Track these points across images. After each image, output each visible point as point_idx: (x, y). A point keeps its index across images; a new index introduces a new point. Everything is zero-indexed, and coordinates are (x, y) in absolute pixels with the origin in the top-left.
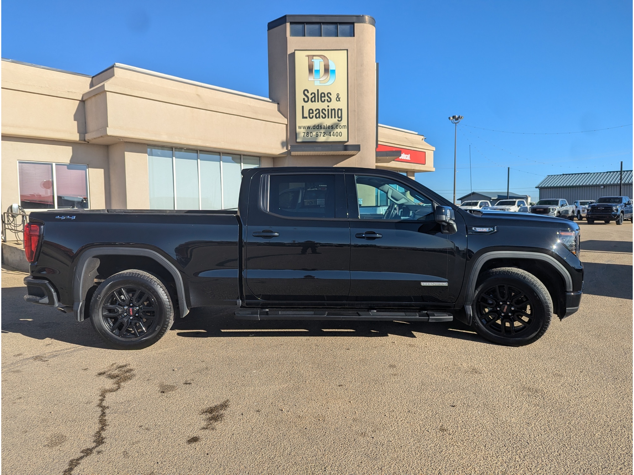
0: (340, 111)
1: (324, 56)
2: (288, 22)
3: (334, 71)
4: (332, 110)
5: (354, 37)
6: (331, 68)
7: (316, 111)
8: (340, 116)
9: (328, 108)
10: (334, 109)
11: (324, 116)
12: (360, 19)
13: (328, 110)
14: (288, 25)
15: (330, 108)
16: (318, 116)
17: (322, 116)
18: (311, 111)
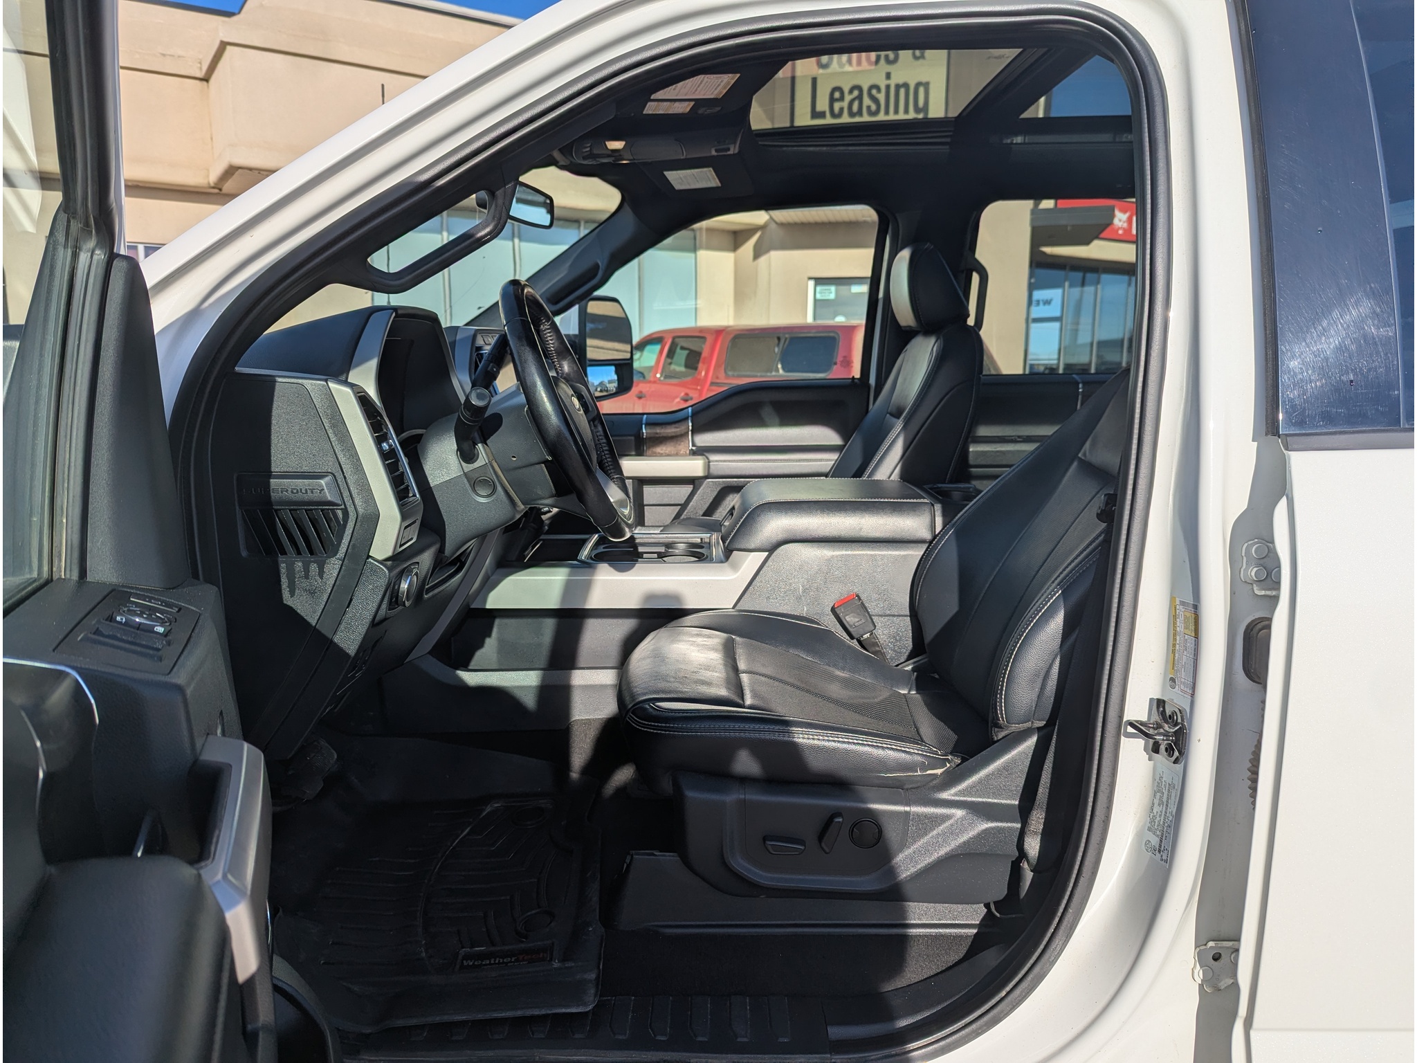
0: (921, 90)
4: (898, 87)
7: (851, 92)
8: (921, 103)
9: (888, 82)
10: (906, 86)
11: (874, 107)
13: (888, 87)
15: (893, 83)
16: (855, 107)
17: (869, 107)
18: (837, 95)
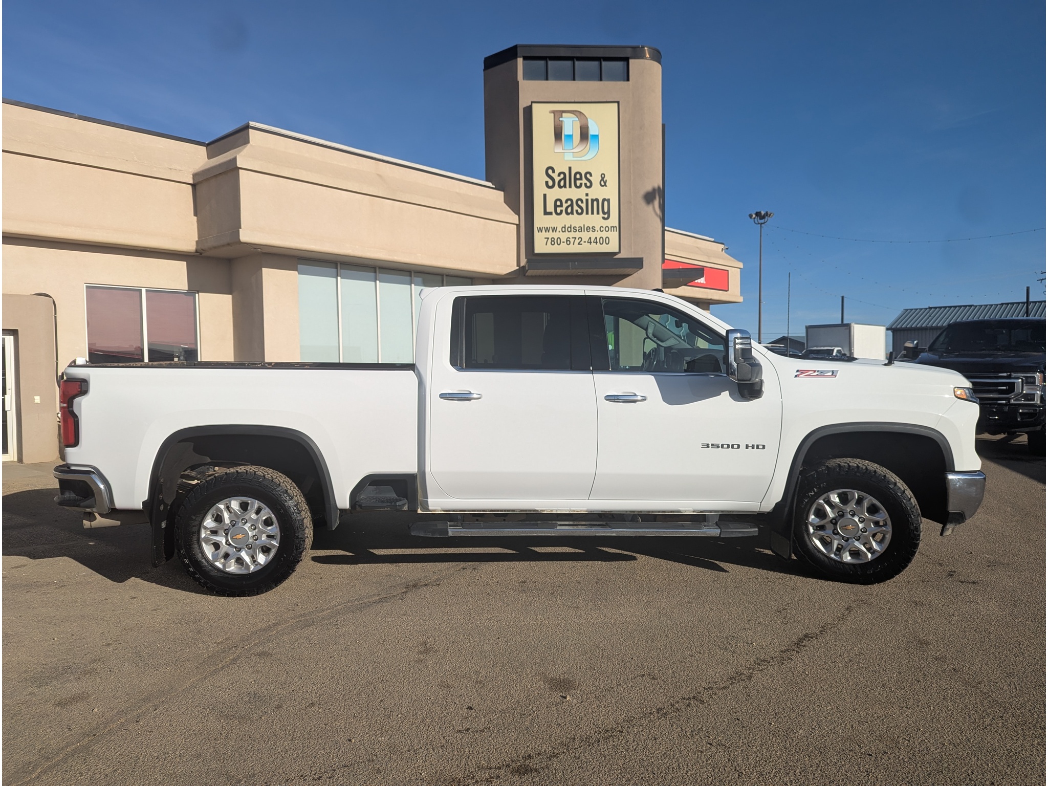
0: (606, 203)
1: (580, 112)
2: (520, 57)
3: (596, 137)
4: (593, 201)
5: (628, 82)
6: (592, 131)
7: (566, 202)
8: (606, 210)
9: (587, 197)
10: (597, 200)
11: (580, 211)
12: (638, 53)
13: (587, 200)
14: (520, 61)
15: (589, 198)
16: (569, 210)
17: (577, 211)
18: (558, 203)
